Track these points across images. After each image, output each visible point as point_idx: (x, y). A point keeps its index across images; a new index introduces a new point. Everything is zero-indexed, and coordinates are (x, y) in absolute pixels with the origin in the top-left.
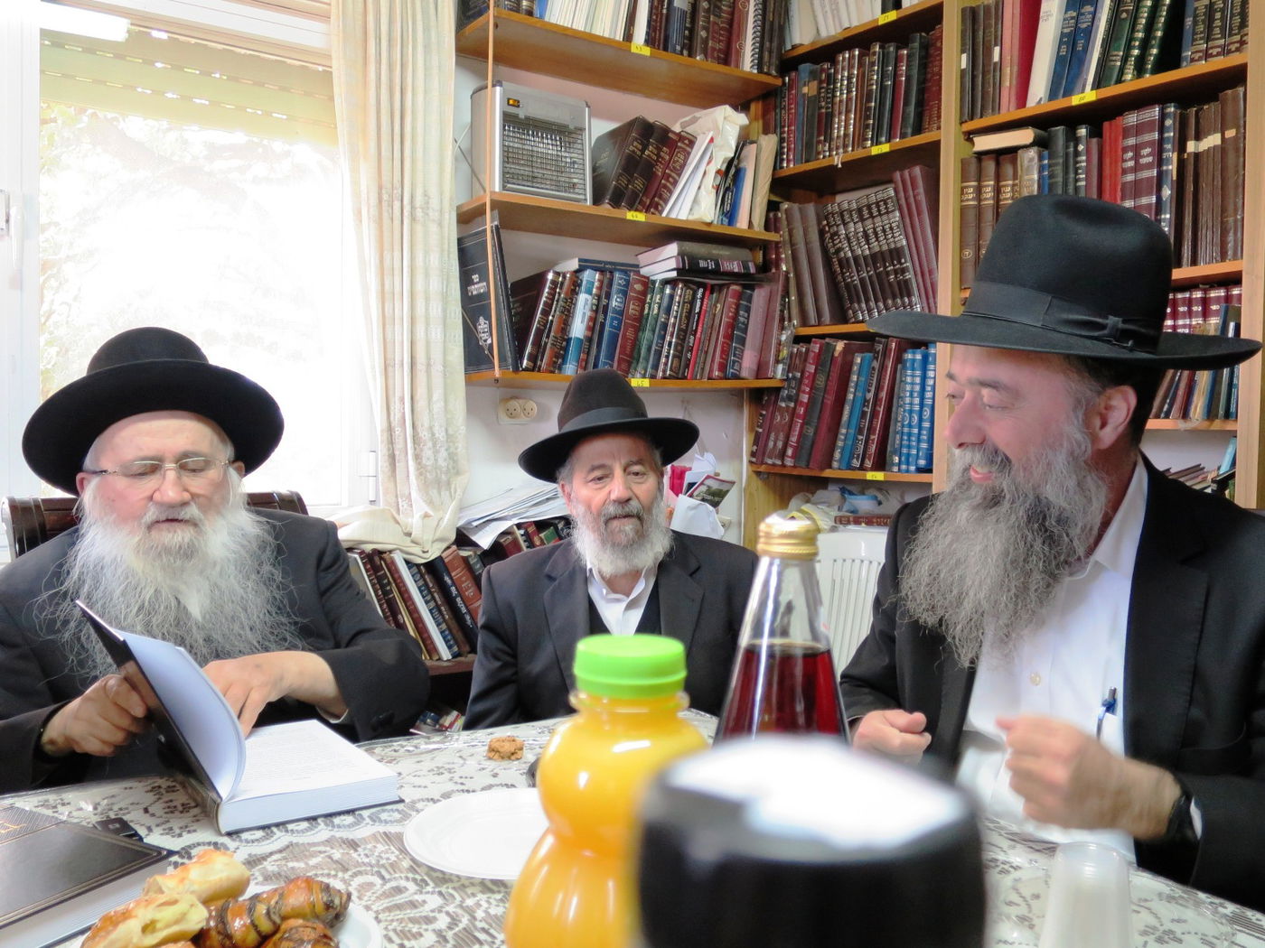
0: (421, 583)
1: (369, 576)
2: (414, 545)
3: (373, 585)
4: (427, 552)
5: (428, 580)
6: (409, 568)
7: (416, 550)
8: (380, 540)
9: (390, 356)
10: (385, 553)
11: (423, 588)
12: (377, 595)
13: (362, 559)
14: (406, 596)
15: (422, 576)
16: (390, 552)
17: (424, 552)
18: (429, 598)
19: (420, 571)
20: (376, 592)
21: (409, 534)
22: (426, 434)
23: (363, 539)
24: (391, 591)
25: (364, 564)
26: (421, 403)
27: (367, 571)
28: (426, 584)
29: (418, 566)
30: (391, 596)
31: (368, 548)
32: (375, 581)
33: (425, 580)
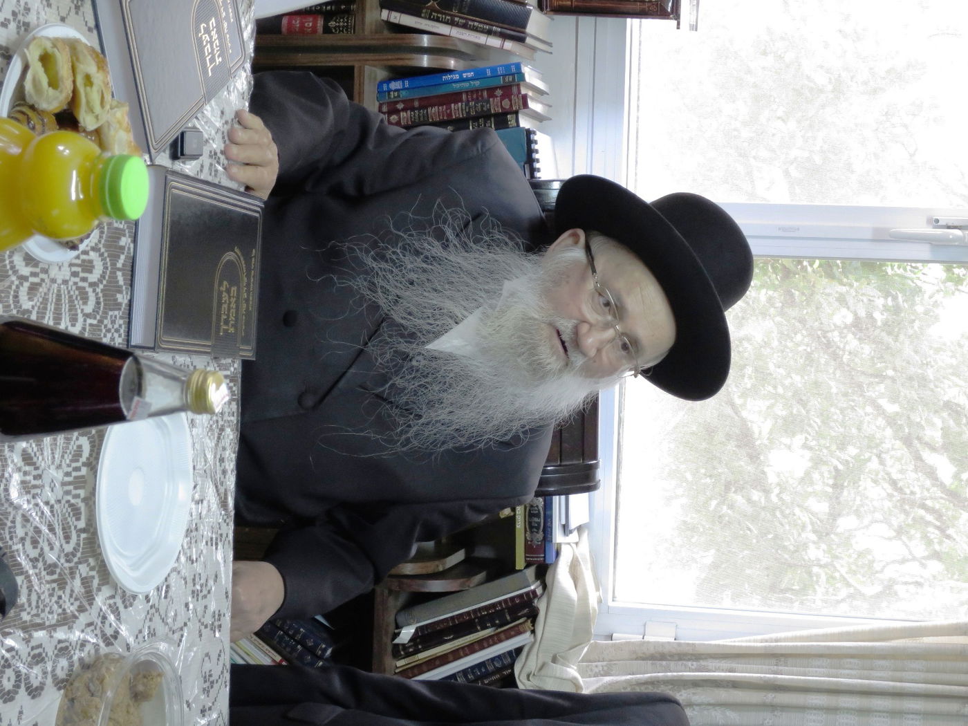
0: (491, 668)
1: (505, 601)
2: (539, 666)
3: (494, 605)
4: (529, 680)
5: (493, 678)
6: (510, 653)
7: (532, 664)
8: (549, 620)
9: (790, 661)
10: (533, 626)
11: (483, 670)
12: (480, 609)
13: (527, 594)
14: (477, 647)
15: (498, 670)
16: (533, 632)
17: (528, 676)
18: (471, 677)
19: (504, 668)
20: (486, 608)
21: (554, 660)
22: (683, 698)
23: (554, 599)
24: (484, 628)
25: (521, 596)
26: (723, 695)
27: (512, 599)
28: (487, 675)
29: (512, 666)
30: (479, 628)
31: (541, 605)
32: (499, 608)
33: (493, 673)
